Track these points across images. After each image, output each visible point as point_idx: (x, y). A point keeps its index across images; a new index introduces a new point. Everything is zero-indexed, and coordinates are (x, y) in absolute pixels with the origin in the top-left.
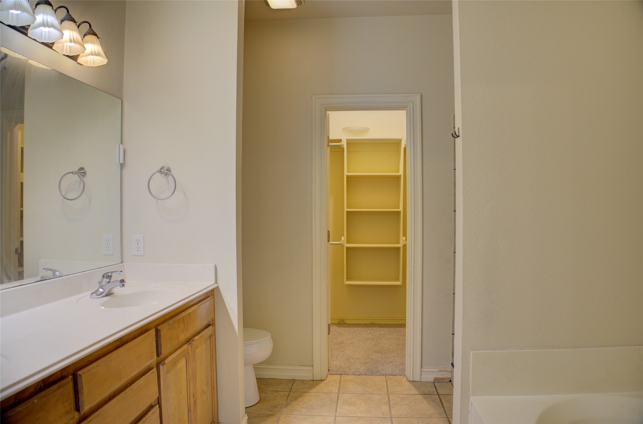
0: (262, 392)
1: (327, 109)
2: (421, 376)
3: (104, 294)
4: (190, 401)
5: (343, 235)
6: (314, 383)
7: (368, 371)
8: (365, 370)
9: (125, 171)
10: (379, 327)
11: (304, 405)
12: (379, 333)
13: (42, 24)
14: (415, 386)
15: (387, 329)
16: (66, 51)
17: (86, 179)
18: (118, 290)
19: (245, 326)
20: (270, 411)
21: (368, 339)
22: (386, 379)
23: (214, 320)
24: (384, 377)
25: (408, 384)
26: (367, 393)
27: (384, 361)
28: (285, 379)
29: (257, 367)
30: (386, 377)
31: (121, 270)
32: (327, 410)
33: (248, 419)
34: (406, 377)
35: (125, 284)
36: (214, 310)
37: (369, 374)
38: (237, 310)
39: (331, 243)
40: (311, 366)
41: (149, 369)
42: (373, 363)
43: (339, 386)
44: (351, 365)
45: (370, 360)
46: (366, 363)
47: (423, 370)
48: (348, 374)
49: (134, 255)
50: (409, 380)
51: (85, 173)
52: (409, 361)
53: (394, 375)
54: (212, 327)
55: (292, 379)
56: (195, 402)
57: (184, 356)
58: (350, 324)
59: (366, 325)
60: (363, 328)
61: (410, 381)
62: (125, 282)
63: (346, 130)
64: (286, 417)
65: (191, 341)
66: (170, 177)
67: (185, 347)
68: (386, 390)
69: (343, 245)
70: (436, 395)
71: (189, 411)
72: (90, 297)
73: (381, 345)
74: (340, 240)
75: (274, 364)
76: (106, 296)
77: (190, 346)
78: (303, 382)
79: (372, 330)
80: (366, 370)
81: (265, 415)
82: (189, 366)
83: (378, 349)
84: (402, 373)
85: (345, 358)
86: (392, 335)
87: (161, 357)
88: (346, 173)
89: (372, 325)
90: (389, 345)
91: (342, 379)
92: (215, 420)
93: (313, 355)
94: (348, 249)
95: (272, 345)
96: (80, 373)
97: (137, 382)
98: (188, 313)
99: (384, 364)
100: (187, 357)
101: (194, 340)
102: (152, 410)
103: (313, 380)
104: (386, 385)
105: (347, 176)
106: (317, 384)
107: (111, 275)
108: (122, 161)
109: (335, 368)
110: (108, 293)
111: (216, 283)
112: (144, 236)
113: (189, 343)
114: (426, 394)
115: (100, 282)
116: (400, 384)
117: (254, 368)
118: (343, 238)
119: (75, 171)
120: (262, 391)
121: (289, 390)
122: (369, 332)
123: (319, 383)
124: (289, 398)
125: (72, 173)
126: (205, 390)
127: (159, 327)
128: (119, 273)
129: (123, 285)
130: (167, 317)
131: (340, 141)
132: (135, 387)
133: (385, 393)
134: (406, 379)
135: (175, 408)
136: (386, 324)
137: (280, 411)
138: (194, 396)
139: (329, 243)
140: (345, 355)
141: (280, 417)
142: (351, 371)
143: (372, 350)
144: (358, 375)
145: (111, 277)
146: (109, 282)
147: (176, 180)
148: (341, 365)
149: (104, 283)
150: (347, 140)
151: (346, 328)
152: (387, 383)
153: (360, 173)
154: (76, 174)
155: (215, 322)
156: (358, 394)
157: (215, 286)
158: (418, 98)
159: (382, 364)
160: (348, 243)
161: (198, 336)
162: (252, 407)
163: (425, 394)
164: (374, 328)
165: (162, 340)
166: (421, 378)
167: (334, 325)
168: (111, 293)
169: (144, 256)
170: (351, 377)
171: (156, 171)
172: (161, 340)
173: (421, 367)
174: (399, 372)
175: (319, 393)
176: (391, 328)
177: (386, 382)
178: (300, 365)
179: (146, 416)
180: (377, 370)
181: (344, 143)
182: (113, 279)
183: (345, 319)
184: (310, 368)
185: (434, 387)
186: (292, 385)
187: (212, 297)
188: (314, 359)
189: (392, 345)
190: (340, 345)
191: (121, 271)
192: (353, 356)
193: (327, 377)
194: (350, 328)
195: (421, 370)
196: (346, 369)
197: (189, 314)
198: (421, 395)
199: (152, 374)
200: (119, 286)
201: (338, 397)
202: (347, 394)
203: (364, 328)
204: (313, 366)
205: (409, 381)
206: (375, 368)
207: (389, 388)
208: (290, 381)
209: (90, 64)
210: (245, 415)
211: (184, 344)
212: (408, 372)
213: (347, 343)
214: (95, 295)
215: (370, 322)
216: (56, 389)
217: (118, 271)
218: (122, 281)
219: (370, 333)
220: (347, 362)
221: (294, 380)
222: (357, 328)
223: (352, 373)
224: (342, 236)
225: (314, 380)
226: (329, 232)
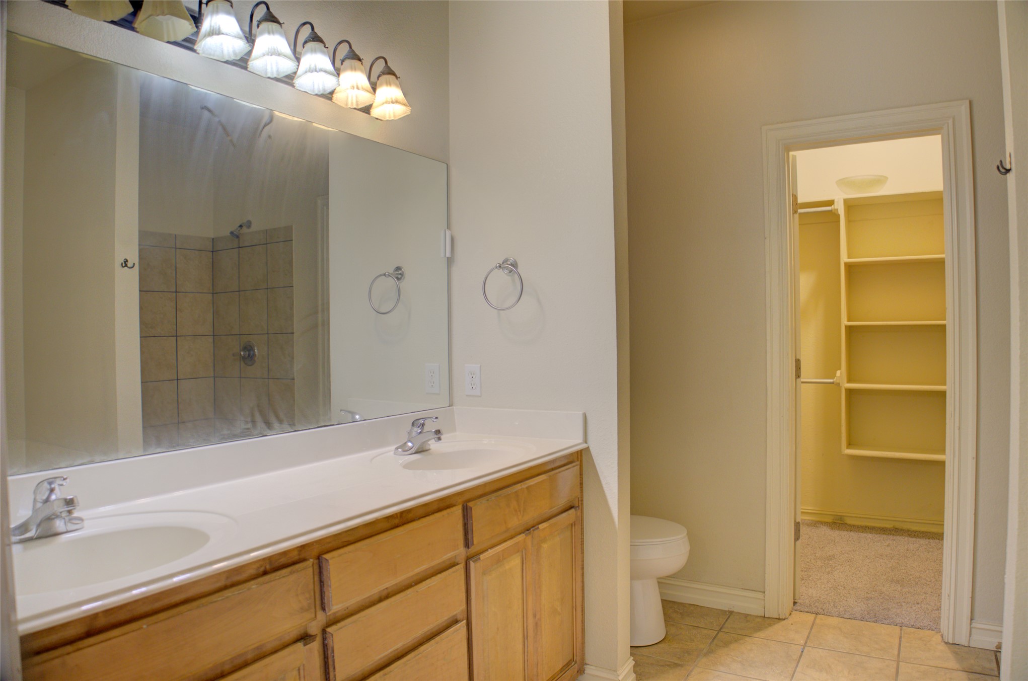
0: (673, 625)
1: (788, 149)
2: (970, 636)
3: (413, 450)
4: (527, 622)
5: (840, 369)
6: (766, 621)
7: (869, 613)
8: (862, 612)
9: (455, 270)
10: (909, 535)
11: (737, 657)
12: (906, 547)
13: (308, 69)
14: (956, 653)
15: (923, 541)
16: (352, 103)
17: (404, 284)
18: (433, 445)
19: (633, 512)
20: (679, 658)
21: (882, 556)
22: (901, 634)
23: (581, 500)
24: (898, 628)
25: (942, 647)
26: (857, 653)
27: (904, 600)
28: (717, 609)
29: (663, 583)
30: (901, 630)
31: (436, 416)
32: (777, 672)
33: (635, 666)
34: (940, 634)
35: (442, 437)
36: (581, 484)
37: (870, 620)
38: (617, 487)
39: (802, 380)
40: (762, 592)
41: (451, 565)
42: (882, 601)
43: (809, 633)
44: (839, 599)
45: (876, 595)
46: (868, 599)
47: (974, 625)
48: (829, 615)
49: (467, 396)
50: (946, 641)
51: (402, 274)
52: (947, 604)
53: (919, 628)
54: (576, 510)
55: (729, 611)
56: (537, 625)
57: (518, 552)
58: (854, 526)
59: (883, 531)
60: (876, 536)
61: (947, 643)
62: (442, 434)
63: (843, 183)
64: (702, 672)
65: (532, 529)
66: (516, 276)
67: (521, 537)
68: (896, 652)
69: (838, 384)
70: (995, 678)
71: (525, 637)
72: (395, 454)
73: (905, 569)
74: (833, 376)
75: (696, 581)
76: (416, 453)
77: (529, 537)
78: (746, 617)
79: (894, 540)
80: (866, 612)
81: (669, 663)
82: (526, 568)
83: (897, 576)
84: (935, 626)
85: (831, 586)
86: (930, 553)
87: (473, 550)
88: (844, 258)
89: (896, 531)
90: (920, 571)
91: (818, 621)
92: (578, 658)
93: (765, 573)
94: (850, 392)
95: (688, 548)
96: (326, 556)
97: (428, 581)
98: (526, 486)
99: (901, 605)
100: (524, 553)
101: (538, 528)
102: (454, 628)
103: (764, 617)
104: (897, 645)
105: (846, 264)
106: (770, 625)
107: (423, 423)
108: (448, 255)
109: (807, 601)
110: (418, 449)
111: (586, 442)
112: (481, 366)
113: (528, 532)
114: (975, 673)
115: (408, 433)
116: (925, 645)
117: (658, 582)
118: (838, 373)
119: (388, 272)
120: (672, 623)
121: (718, 628)
122: (887, 543)
123: (774, 624)
124: (715, 641)
125: (385, 275)
126: (559, 609)
127: (470, 504)
128: (433, 420)
129: (439, 439)
130: (488, 489)
131: (831, 203)
132: (423, 589)
133: (892, 659)
134: (940, 637)
135: (498, 629)
136: (923, 533)
137: (695, 662)
138: (535, 616)
139: (798, 380)
140: (832, 581)
141: (691, 671)
142: (836, 610)
143: (885, 577)
144: (848, 619)
145: (423, 425)
146: (421, 432)
147: (523, 279)
148: (820, 597)
149: (414, 434)
150: (845, 201)
151: (845, 533)
152: (900, 641)
153: (868, 257)
154: (390, 276)
155: (582, 504)
156: (840, 653)
157: (584, 446)
158: (964, 109)
159: (899, 604)
160: (849, 381)
161: (547, 522)
162: (650, 647)
163: (972, 672)
164: (898, 537)
165: (474, 524)
166: (969, 640)
167: (824, 525)
168: (424, 449)
169: (480, 396)
170: (834, 621)
171: (494, 266)
172: (472, 523)
173: (972, 619)
174: (930, 623)
175: (769, 641)
176: (931, 541)
177: (900, 638)
178: (742, 589)
179: (443, 634)
180: (887, 615)
181: (840, 208)
182: (426, 429)
183: (844, 516)
184: (760, 595)
185: (994, 660)
186: (727, 620)
187: (578, 463)
188: (766, 581)
189: (927, 572)
190: (826, 562)
191: (437, 418)
192: (846, 583)
193: (790, 614)
194: (852, 534)
195: (971, 624)
196: (827, 604)
197: (528, 488)
198: (964, 673)
199: (454, 572)
200: (434, 440)
201: (802, 652)
202: (820, 650)
203: (879, 535)
204: (764, 592)
205: (944, 642)
206: (883, 610)
207: (902, 649)
208: (724, 612)
209: (390, 117)
210: (630, 658)
211: (520, 534)
212: (945, 625)
213: (840, 559)
214: (400, 450)
215: (892, 526)
216: (286, 574)
217: (432, 418)
218: (438, 432)
219: (888, 546)
220: (833, 593)
221: (731, 612)
222: (865, 535)
223: (837, 613)
224: (838, 370)
225: (766, 616)
226: (798, 362)
